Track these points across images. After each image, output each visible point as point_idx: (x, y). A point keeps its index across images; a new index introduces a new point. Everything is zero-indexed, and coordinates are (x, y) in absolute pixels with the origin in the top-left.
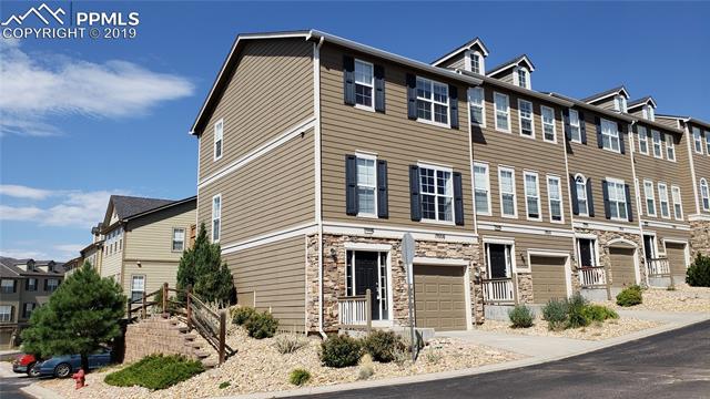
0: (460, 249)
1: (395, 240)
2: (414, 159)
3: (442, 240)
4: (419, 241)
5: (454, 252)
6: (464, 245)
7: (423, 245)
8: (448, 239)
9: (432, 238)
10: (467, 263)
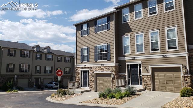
0: (109, 68)
1: (90, 67)
2: (96, 44)
3: (103, 66)
4: (96, 67)
5: (106, 69)
6: (110, 67)
7: (97, 68)
8: (105, 66)
9: (100, 66)
10: (111, 73)
